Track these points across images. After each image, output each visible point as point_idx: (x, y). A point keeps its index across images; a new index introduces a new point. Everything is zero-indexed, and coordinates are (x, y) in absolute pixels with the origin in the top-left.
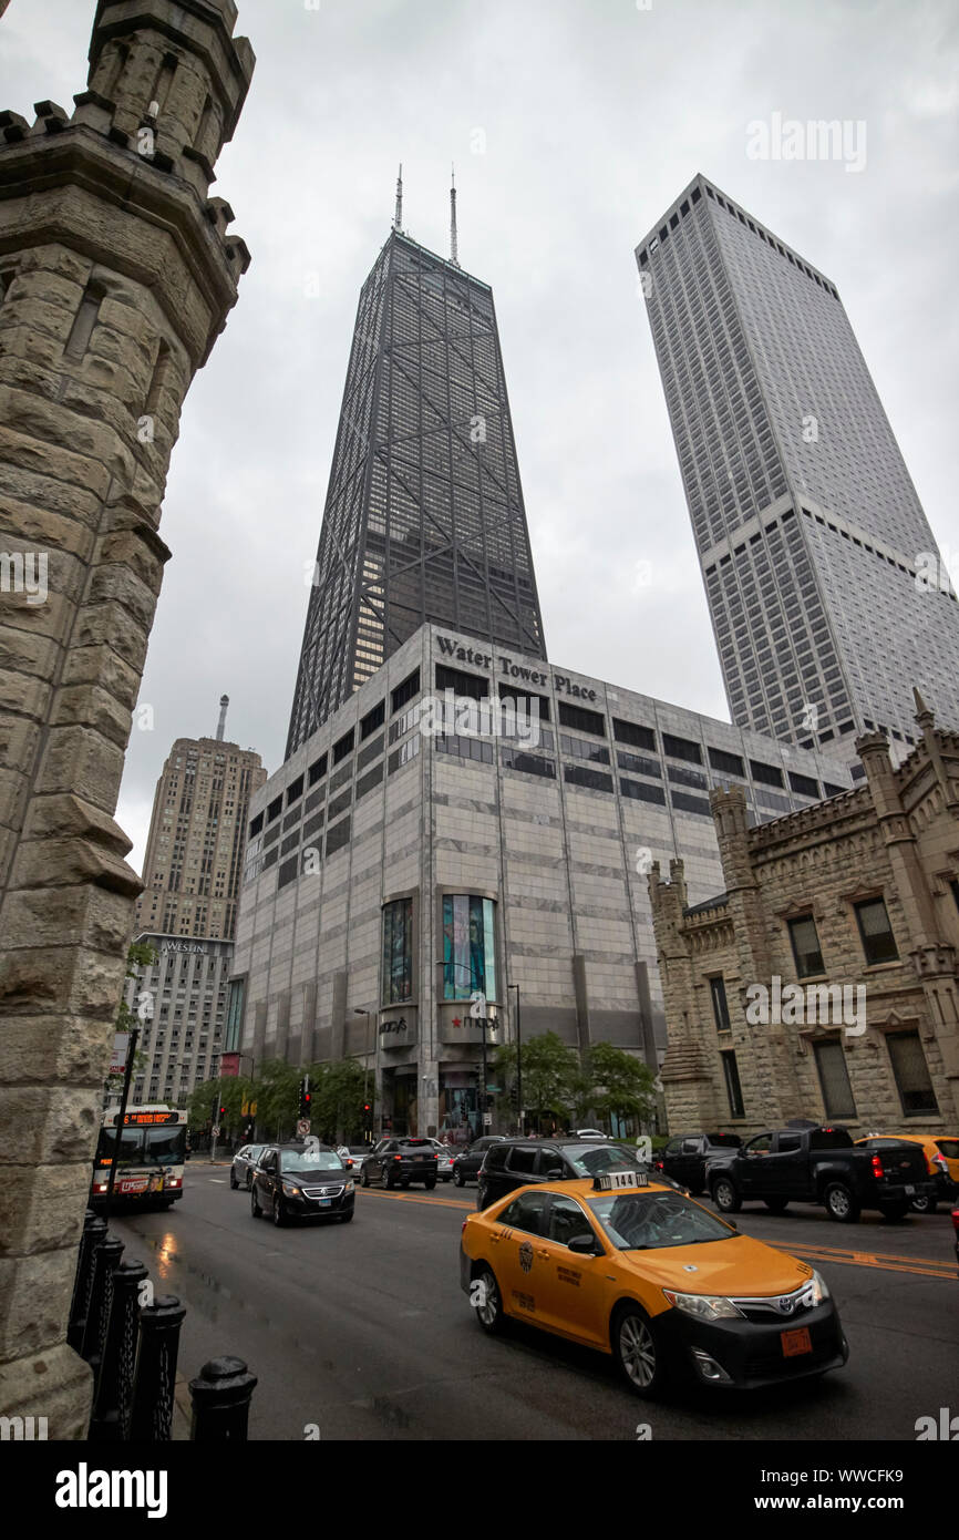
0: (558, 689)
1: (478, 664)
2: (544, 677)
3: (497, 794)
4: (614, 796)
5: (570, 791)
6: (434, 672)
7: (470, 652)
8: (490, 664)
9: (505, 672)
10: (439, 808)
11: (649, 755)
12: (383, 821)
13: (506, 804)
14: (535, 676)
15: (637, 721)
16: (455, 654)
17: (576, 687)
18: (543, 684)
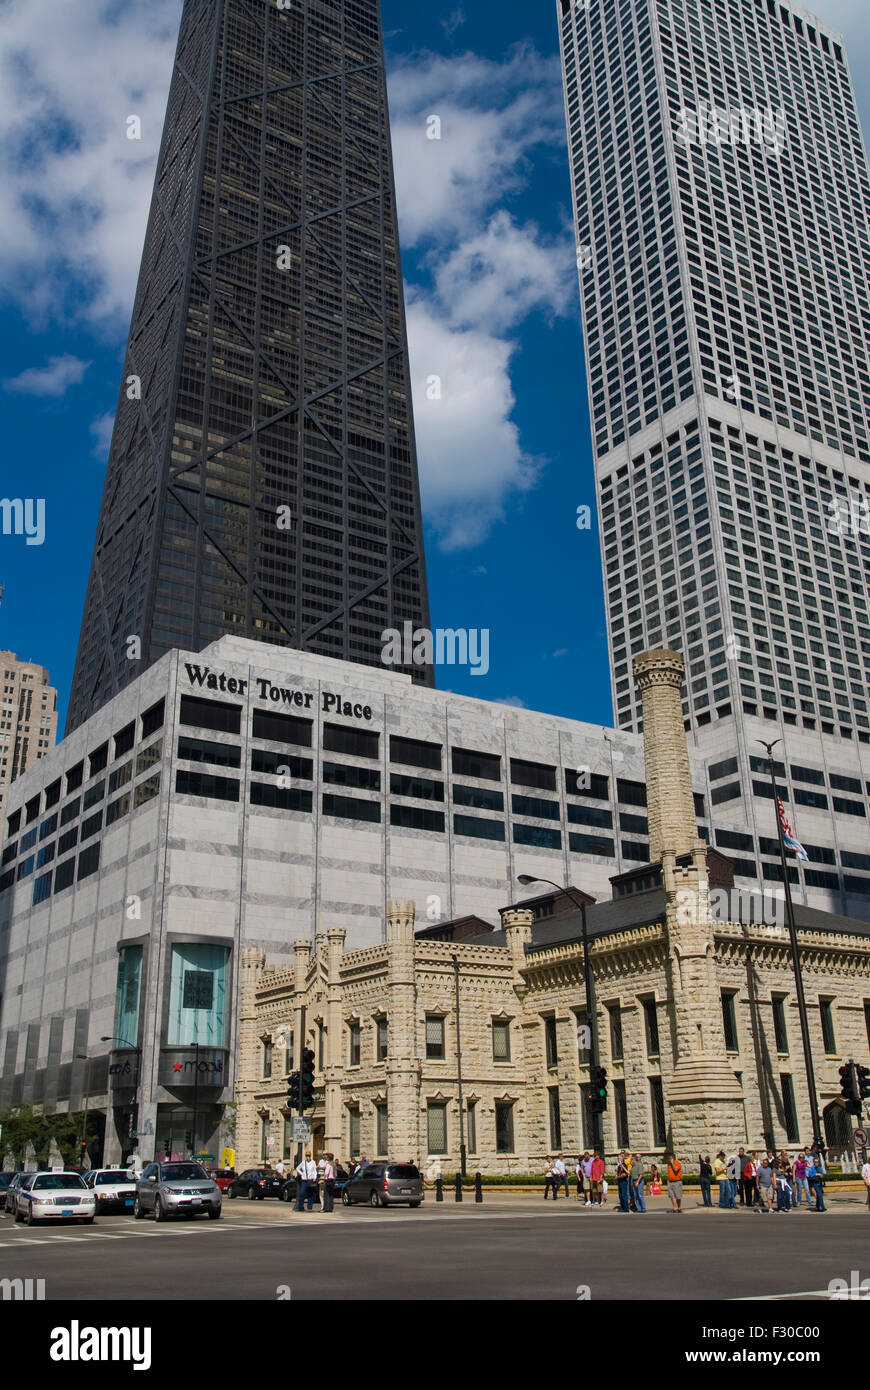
0: (326, 709)
1: (232, 691)
2: (309, 697)
3: (241, 834)
4: (380, 825)
5: (327, 823)
6: (179, 705)
7: (223, 678)
8: (245, 689)
9: (263, 696)
10: (174, 853)
11: (433, 775)
12: (126, 857)
13: (250, 844)
14: (298, 696)
15: (422, 737)
16: (206, 680)
17: (348, 705)
18: (307, 705)
